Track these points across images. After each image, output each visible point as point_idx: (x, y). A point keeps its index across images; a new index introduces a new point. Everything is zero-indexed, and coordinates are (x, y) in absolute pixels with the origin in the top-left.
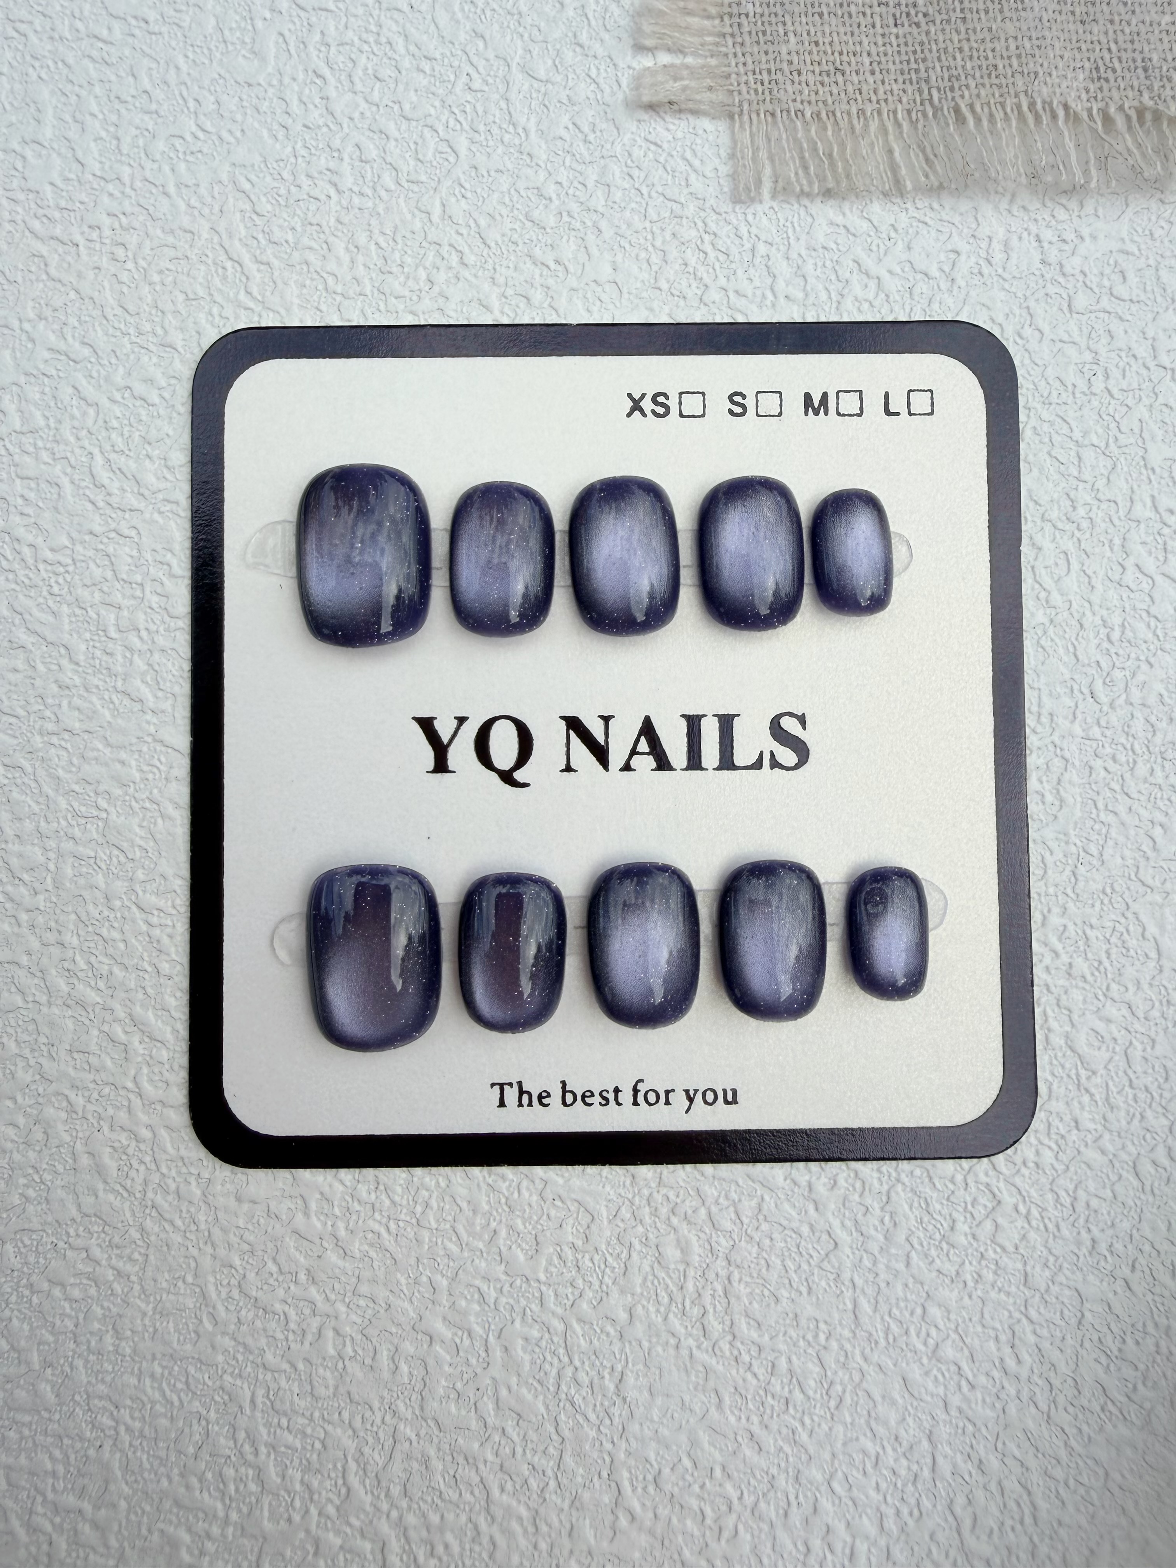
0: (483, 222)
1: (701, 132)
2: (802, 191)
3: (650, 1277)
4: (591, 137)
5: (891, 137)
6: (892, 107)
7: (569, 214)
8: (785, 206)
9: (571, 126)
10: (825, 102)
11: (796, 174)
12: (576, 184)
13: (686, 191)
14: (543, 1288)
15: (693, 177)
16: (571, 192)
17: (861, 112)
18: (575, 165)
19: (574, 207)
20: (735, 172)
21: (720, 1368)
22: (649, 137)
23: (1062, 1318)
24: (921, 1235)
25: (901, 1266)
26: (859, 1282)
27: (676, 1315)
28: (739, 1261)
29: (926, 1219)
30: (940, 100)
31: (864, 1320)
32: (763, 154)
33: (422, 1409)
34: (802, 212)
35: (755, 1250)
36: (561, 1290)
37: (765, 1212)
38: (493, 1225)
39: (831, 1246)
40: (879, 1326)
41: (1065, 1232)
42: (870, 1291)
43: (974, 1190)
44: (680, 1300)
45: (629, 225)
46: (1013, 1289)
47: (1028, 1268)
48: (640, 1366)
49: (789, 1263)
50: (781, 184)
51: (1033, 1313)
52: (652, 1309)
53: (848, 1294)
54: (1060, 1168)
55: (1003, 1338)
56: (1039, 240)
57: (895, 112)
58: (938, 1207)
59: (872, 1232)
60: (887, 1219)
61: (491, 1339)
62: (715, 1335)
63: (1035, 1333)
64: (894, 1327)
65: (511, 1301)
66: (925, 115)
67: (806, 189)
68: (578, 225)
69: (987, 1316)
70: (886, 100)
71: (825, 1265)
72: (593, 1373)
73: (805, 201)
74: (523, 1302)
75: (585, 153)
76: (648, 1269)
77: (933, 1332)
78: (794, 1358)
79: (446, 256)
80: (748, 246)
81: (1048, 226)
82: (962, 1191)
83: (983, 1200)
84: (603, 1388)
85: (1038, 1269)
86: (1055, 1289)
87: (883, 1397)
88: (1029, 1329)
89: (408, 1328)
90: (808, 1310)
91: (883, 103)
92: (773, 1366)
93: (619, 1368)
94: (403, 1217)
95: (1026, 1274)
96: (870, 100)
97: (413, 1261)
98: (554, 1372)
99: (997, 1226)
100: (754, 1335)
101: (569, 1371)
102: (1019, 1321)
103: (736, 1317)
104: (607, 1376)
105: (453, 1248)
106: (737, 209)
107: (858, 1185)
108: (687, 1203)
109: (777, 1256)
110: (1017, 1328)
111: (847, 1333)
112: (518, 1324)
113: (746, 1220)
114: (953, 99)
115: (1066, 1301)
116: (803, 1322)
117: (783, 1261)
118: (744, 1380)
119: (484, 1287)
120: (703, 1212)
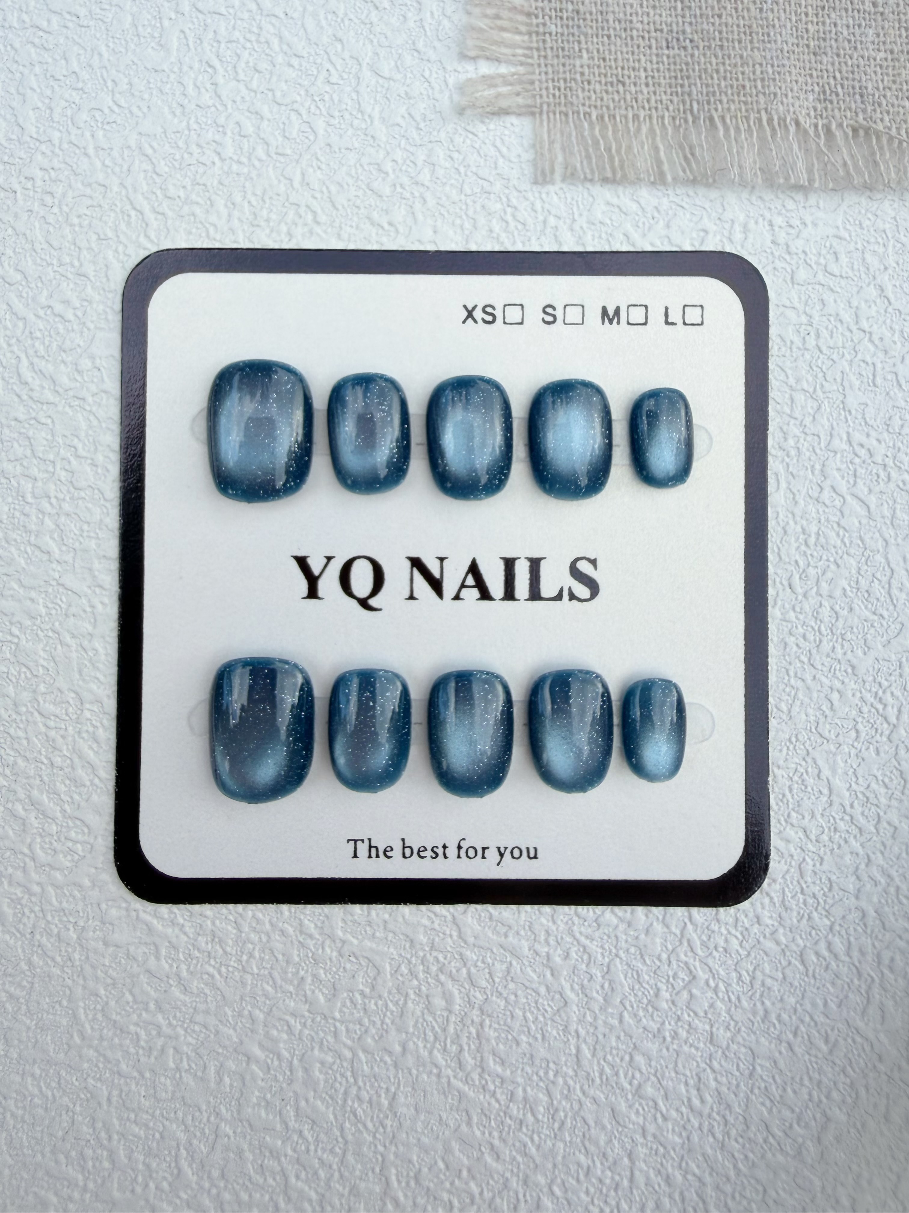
0: (333, 188)
1: (509, 125)
2: (586, 178)
3: (421, 1020)
4: (422, 125)
5: (658, 139)
6: (660, 113)
7: (402, 186)
8: (572, 187)
9: (406, 116)
10: (608, 108)
11: (582, 162)
12: (408, 162)
13: (494, 172)
14: (338, 1024)
15: (501, 161)
16: (404, 168)
17: (636, 117)
18: (408, 147)
19: (406, 180)
20: (535, 159)
21: (471, 1094)
22: (469, 128)
23: (738, 1070)
24: (633, 1000)
25: (615, 1022)
26: (582, 1032)
27: (439, 1051)
28: (490, 1012)
29: (637, 987)
30: (698, 111)
31: (585, 1063)
32: (557, 146)
33: (239, 1112)
34: (586, 194)
35: (503, 1003)
36: (351, 1026)
37: (512, 975)
38: (302, 973)
39: (562, 1004)
40: (596, 1068)
41: (745, 1004)
42: (590, 1040)
43: (675, 967)
44: (442, 1039)
45: (448, 197)
46: (702, 1045)
47: (714, 1030)
48: (410, 1089)
49: (528, 1015)
50: (569, 171)
51: (715, 1065)
52: (421, 1044)
53: (573, 1041)
54: (743, 953)
55: (691, 1082)
56: (771, 225)
57: (663, 117)
58: (647, 977)
59: (595, 995)
60: (606, 985)
61: (295, 1062)
62: (469, 1068)
63: (716, 1080)
64: (607, 1070)
65: (313, 1034)
66: (686, 121)
67: (589, 176)
68: (408, 195)
69: (680, 1065)
70: (656, 108)
71: (557, 1018)
72: (372, 1092)
73: (588, 185)
74: (322, 1034)
75: (417, 137)
76: (419, 1013)
77: (638, 1075)
78: (529, 1089)
79: (303, 214)
80: (541, 218)
81: (779, 214)
82: (666, 967)
83: (682, 975)
84: (379, 1104)
85: (722, 1031)
86: (734, 1047)
87: (596, 1123)
88: (711, 1076)
89: (231, 1050)
90: (542, 1052)
91: (654, 111)
92: (512, 1094)
93: (393, 1089)
94: (232, 963)
95: (712, 1033)
96: (643, 108)
97: (237, 998)
98: (342, 1090)
99: (691, 995)
100: (499, 1069)
101: (354, 1091)
102: (704, 1070)
103: (486, 1055)
104: (383, 1095)
105: (269, 989)
106: (534, 189)
107: (586, 957)
108: (453, 964)
109: (520, 1009)
110: (702, 1076)
111: (571, 1072)
112: (316, 1052)
113: (497, 980)
114: (709, 110)
115: (742, 1057)
116: (537, 1062)
117: (524, 1013)
118: (489, 1104)
119: (292, 1021)
120: (464, 971)
